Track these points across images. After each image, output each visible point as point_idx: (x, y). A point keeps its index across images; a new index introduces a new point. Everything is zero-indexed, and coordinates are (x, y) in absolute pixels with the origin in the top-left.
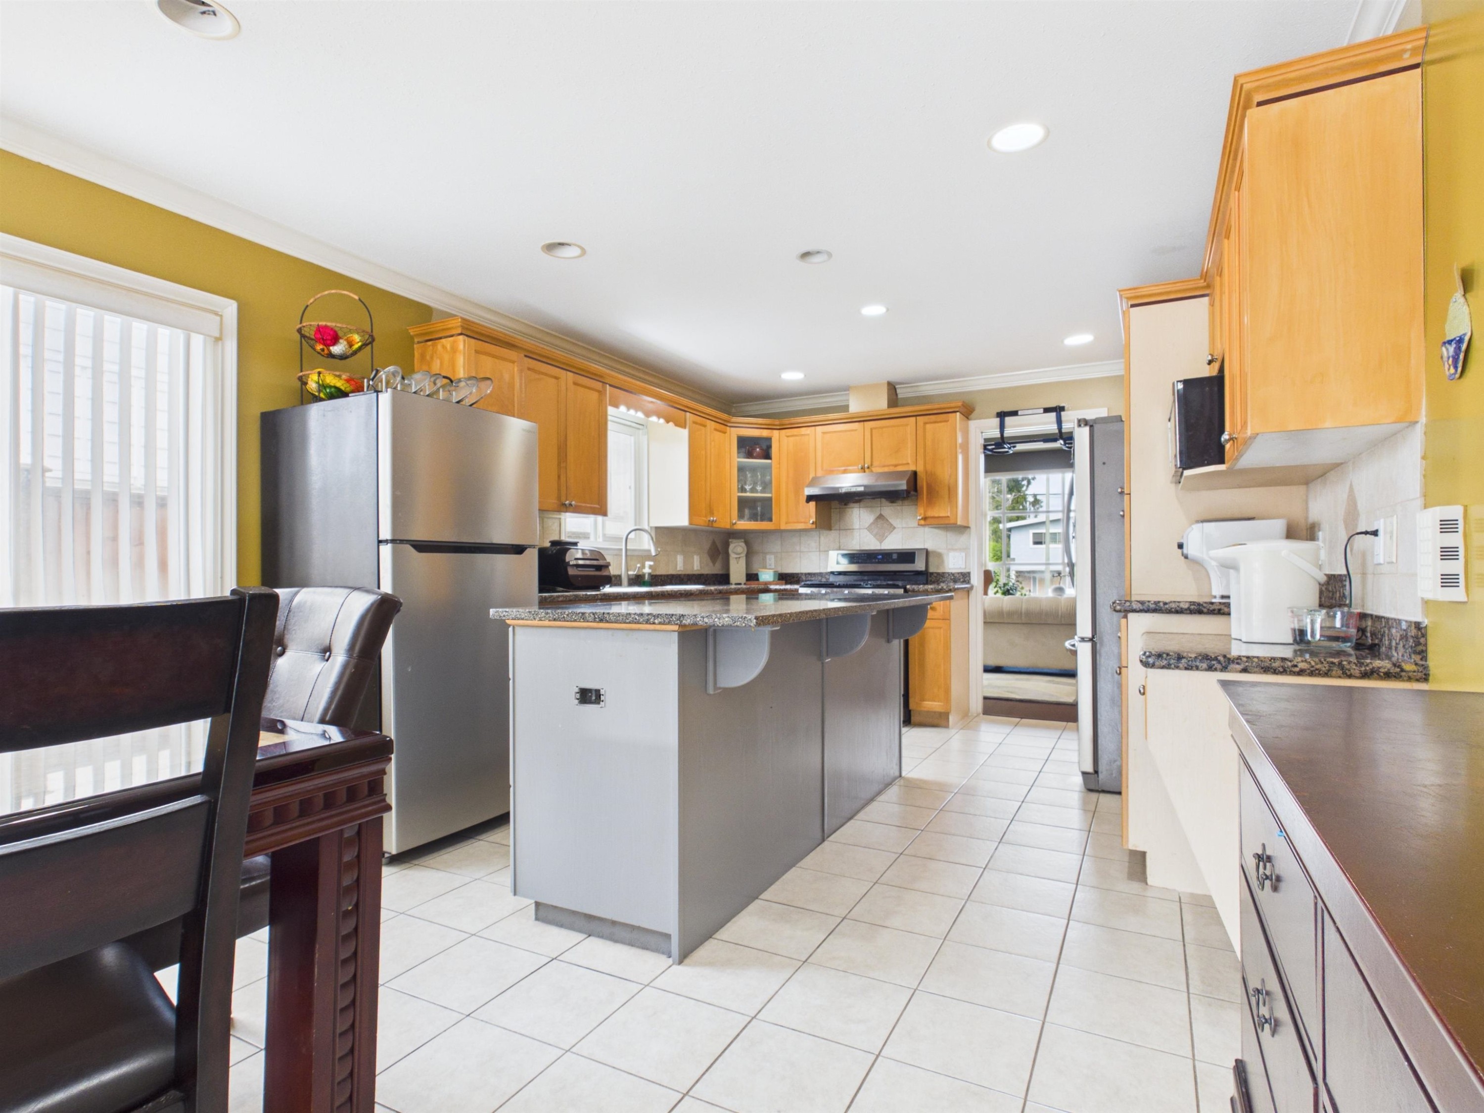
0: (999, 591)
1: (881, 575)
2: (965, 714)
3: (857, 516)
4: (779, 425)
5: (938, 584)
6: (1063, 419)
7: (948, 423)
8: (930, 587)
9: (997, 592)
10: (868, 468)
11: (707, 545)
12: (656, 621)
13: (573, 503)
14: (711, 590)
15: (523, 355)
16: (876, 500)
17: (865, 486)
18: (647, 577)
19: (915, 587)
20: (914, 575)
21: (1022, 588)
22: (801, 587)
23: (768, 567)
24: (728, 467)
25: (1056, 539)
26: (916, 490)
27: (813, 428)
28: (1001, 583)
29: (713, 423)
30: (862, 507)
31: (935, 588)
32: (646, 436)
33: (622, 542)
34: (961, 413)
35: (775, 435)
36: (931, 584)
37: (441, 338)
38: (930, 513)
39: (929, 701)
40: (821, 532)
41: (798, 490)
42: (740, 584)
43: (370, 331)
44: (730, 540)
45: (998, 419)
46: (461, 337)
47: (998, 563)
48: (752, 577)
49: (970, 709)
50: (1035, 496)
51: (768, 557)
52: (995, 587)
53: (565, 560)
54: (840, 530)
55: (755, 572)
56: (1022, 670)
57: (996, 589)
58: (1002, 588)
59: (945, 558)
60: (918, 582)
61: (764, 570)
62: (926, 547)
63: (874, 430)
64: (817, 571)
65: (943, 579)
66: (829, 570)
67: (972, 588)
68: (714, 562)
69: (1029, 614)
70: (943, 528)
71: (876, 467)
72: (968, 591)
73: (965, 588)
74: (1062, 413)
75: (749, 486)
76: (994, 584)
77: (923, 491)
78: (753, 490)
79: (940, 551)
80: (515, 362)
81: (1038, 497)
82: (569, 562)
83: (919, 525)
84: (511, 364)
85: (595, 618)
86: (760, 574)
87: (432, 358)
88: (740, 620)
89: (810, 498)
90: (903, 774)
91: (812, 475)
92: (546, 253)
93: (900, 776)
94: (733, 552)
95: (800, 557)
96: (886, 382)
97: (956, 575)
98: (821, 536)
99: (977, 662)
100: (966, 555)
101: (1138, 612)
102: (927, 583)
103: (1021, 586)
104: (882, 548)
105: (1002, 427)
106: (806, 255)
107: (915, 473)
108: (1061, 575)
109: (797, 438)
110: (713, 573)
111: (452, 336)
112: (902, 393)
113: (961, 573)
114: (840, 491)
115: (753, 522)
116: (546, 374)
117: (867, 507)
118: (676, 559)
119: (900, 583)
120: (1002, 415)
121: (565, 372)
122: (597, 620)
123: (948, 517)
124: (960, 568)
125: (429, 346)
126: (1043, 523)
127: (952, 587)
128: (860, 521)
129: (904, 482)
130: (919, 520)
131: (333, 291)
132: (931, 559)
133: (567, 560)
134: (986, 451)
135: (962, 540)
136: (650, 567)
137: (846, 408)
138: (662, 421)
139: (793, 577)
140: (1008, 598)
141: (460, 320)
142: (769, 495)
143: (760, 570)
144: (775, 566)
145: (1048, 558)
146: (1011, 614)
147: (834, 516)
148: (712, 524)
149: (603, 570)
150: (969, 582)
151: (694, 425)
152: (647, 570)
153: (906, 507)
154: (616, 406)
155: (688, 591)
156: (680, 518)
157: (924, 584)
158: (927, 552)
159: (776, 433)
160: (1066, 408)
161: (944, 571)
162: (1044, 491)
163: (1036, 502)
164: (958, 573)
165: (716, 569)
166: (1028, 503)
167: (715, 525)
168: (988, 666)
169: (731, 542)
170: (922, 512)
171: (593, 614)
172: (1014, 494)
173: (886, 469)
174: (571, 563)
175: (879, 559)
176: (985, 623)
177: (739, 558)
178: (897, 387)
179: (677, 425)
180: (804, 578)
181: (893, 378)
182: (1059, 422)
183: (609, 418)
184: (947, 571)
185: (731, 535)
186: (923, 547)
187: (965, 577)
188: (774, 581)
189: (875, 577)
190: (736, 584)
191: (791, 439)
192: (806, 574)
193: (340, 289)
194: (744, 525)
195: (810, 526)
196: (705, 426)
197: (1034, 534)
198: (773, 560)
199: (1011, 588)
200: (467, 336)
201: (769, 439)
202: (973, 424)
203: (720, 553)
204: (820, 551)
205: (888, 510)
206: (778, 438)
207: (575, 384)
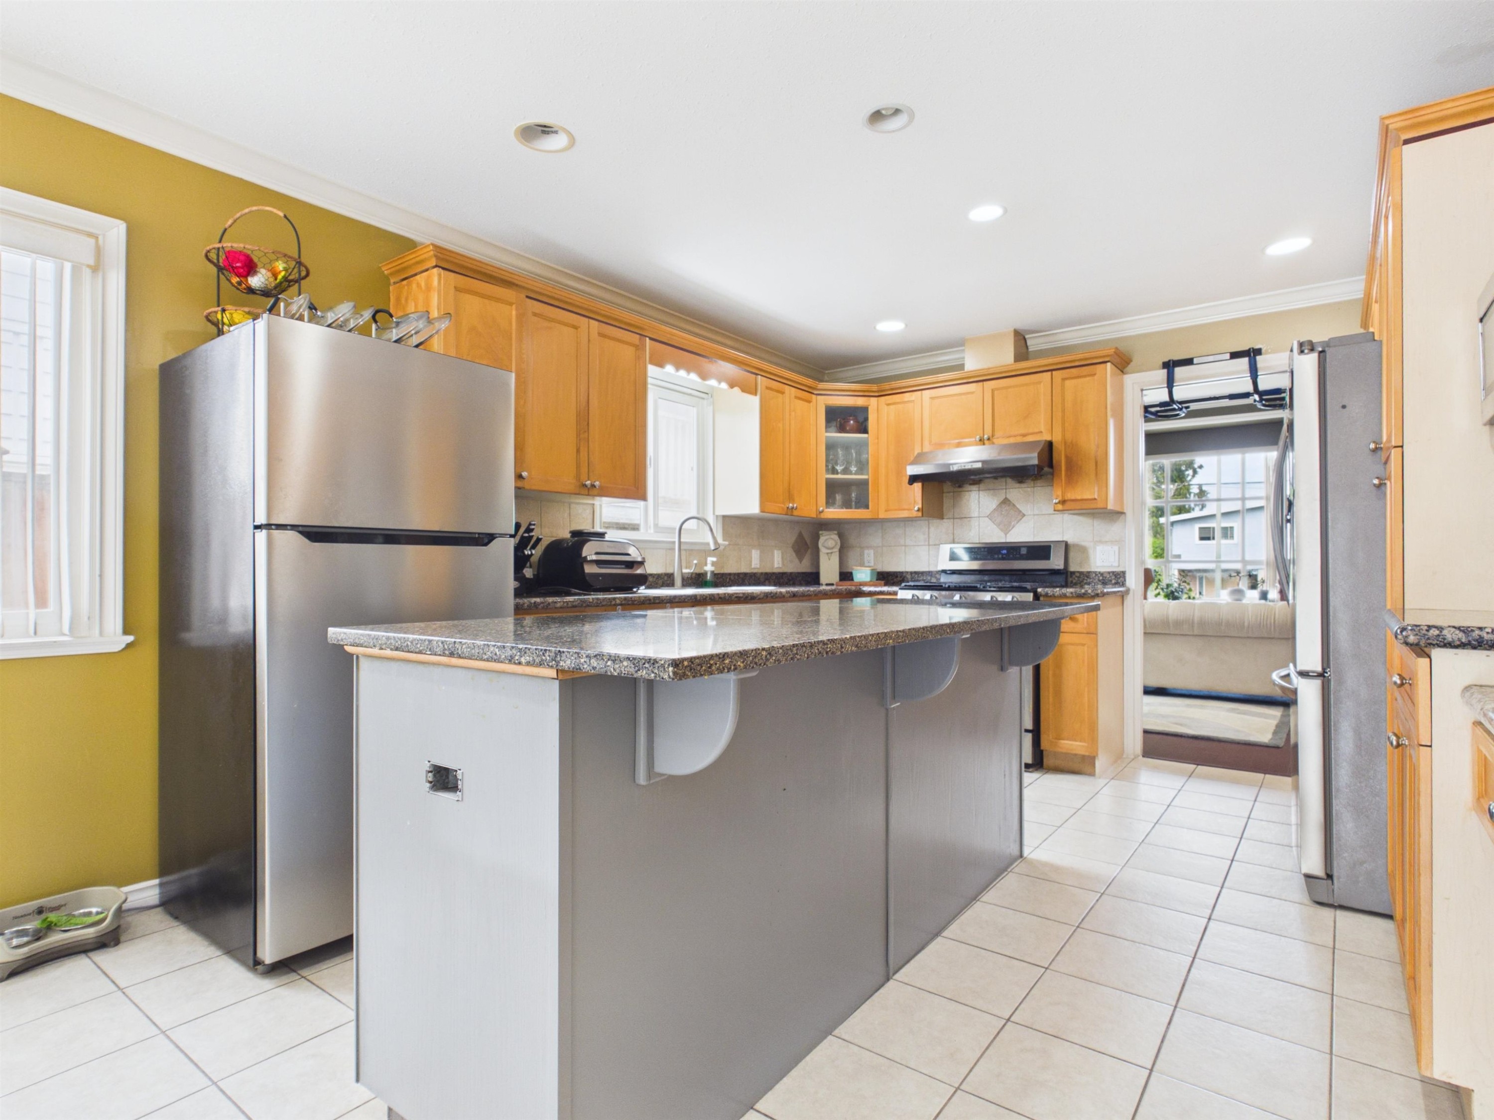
0: (1161, 593)
1: (1006, 575)
2: (1119, 756)
3: (976, 501)
4: (878, 391)
5: (1082, 587)
6: (1259, 365)
7: (1096, 377)
8: (1069, 591)
9: (1159, 594)
10: (989, 439)
11: (792, 538)
12: (523, 660)
13: (597, 483)
14: (781, 593)
15: (523, 296)
16: (1000, 480)
17: (983, 462)
18: (709, 575)
19: (1049, 591)
20: (1049, 574)
21: (1190, 590)
22: (900, 589)
23: (866, 564)
24: (813, 441)
25: (1227, 534)
26: (1051, 465)
27: (919, 393)
28: (1164, 584)
29: (793, 389)
30: (982, 490)
31: (1075, 593)
32: (711, 407)
33: (675, 533)
34: (1112, 363)
35: (873, 403)
36: (1071, 587)
37: (416, 275)
38: (1070, 495)
39: (1067, 739)
40: (930, 521)
41: (900, 470)
42: (832, 584)
43: (296, 256)
44: (821, 532)
45: (1165, 371)
46: (435, 270)
47: (1160, 560)
48: (846, 576)
49: (1125, 749)
50: (1200, 486)
51: (866, 552)
52: (1157, 588)
53: (581, 554)
54: (954, 518)
55: (850, 571)
56: (1194, 693)
57: (1158, 591)
58: (1165, 590)
59: (1091, 551)
60: (1055, 584)
61: (859, 568)
62: (1065, 539)
63: (996, 392)
64: (927, 570)
65: (1089, 580)
66: (940, 568)
67: (1128, 591)
68: (801, 560)
69: (1202, 623)
70: (1088, 514)
71: (998, 438)
72: (1123, 597)
73: (1118, 592)
74: (1258, 358)
75: (840, 466)
76: (1154, 585)
77: (1060, 466)
78: (846, 471)
79: (1083, 544)
80: (513, 304)
81: (1204, 488)
82: (586, 557)
83: (1055, 510)
84: (508, 307)
85: (445, 649)
86: (854, 573)
87: (407, 300)
88: (647, 665)
89: (913, 479)
90: (1026, 852)
91: (917, 450)
92: (521, 143)
93: (1021, 856)
94: (824, 547)
95: (905, 553)
96: (1013, 329)
97: (1105, 575)
98: (930, 525)
99: (1135, 681)
100: (1119, 548)
101: (1456, 647)
102: (1066, 585)
103: (1188, 587)
104: (1008, 540)
105: (1170, 383)
106: (877, 116)
107: (1050, 444)
108: (1240, 575)
109: (900, 406)
110: (800, 571)
111: (427, 270)
112: (1034, 344)
113: (1113, 572)
114: (951, 469)
115: (845, 510)
116: (560, 322)
117: (989, 490)
118: (750, 553)
119: (1028, 585)
120: (1170, 366)
121: (586, 320)
122: (447, 652)
123: (1095, 499)
124: (1112, 566)
125: (404, 286)
126: (1213, 516)
127: (1099, 591)
128: (979, 508)
129: (1036, 455)
130: (1056, 504)
131: (254, 208)
132: (1072, 555)
133: (584, 555)
134: (1147, 415)
135: (1114, 529)
136: (713, 564)
137: (961, 367)
138: (724, 386)
139: (897, 577)
140: (1173, 603)
141: (431, 247)
142: (864, 477)
143: (855, 568)
144: (875, 563)
145: (1219, 556)
146: (1178, 623)
147: (947, 502)
148: (792, 512)
149: (635, 566)
150: (1123, 585)
151: (768, 391)
152: (709, 568)
153: (1039, 488)
154: (661, 365)
155: (748, 594)
156: (751, 506)
157: (1062, 586)
158: (1067, 546)
159: (873, 401)
160: (1263, 351)
161: (1089, 570)
162: (1214, 480)
163: (1202, 493)
164: (1109, 573)
165: (804, 566)
166: (1192, 495)
167: (795, 513)
168: (1148, 687)
169: (822, 534)
170: (1059, 493)
171: (442, 643)
172: (1176, 484)
173: (1012, 440)
174: (589, 558)
175: (1003, 554)
176: (1145, 633)
177: (832, 553)
178: (1027, 337)
179: (743, 391)
180: (909, 577)
181: (1020, 325)
182: (1254, 371)
183: (650, 380)
184: (1093, 569)
185: (822, 525)
186: (1061, 539)
187: (1118, 578)
188: (871, 581)
189: (997, 577)
190: (827, 585)
191: (892, 407)
192: (911, 573)
193: (263, 205)
194: (834, 513)
195: (914, 514)
196: (783, 393)
197: (1200, 529)
198: (872, 555)
199: (1176, 589)
200: (444, 269)
201: (865, 410)
202: (1131, 380)
203: (809, 548)
204: (929, 545)
205: (1016, 493)
206: (876, 406)
207: (601, 335)
